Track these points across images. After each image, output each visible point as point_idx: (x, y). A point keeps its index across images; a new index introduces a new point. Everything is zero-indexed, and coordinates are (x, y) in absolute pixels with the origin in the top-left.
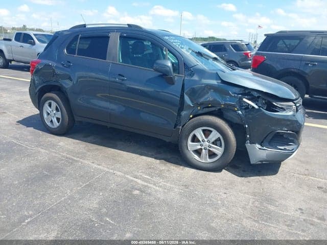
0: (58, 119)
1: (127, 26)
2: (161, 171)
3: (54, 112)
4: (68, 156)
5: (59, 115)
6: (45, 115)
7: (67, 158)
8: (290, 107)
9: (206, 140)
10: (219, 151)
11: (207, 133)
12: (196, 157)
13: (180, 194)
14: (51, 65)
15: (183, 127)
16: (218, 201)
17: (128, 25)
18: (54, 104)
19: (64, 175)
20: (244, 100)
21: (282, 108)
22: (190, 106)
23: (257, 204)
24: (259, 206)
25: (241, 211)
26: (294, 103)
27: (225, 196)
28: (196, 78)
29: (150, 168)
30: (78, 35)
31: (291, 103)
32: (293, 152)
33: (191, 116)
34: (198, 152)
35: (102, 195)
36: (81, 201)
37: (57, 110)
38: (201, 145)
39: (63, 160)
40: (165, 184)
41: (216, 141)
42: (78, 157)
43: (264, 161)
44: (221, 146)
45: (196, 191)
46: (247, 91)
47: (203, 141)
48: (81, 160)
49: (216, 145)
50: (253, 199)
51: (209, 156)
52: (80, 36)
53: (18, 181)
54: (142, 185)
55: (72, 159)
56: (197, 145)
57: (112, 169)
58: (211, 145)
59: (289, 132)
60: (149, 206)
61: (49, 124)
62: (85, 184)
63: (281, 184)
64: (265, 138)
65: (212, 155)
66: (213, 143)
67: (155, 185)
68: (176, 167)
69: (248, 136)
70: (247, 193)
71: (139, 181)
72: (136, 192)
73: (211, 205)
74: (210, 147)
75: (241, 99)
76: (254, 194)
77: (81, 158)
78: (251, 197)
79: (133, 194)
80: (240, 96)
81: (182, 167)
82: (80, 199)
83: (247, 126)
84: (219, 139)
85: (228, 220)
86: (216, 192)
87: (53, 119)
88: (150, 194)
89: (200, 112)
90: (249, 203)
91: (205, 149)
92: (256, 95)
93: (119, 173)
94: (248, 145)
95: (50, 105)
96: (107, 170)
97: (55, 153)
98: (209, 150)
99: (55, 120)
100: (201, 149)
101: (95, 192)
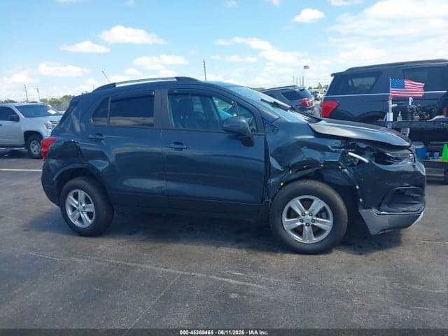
0: (90, 215)
1: (176, 80)
2: (254, 263)
3: (83, 205)
4: (118, 262)
5: (91, 208)
6: (69, 212)
7: (118, 265)
8: (406, 156)
9: (307, 213)
10: (326, 224)
11: (307, 204)
12: (297, 237)
13: (293, 289)
14: (74, 142)
15: (272, 199)
16: (346, 289)
17: (177, 78)
18: (82, 194)
19: (125, 289)
20: (350, 154)
21: (396, 159)
22: (278, 170)
23: (396, 285)
24: (400, 287)
25: (381, 298)
26: (410, 150)
27: (351, 282)
28: (280, 134)
29: (238, 262)
30: (108, 98)
31: (407, 151)
32: (420, 213)
33: (282, 184)
34: (299, 231)
35: (190, 306)
36: (164, 320)
37: (87, 201)
38: (302, 221)
39: (112, 269)
40: (267, 279)
41: (321, 212)
42: (133, 262)
43: (388, 229)
44: (327, 218)
45: (312, 281)
46: (350, 143)
47: (304, 214)
48: (139, 265)
49: (322, 218)
50: (389, 280)
51: (314, 233)
52: (110, 99)
53: (62, 306)
54: (238, 285)
55: (126, 265)
56: (297, 221)
57: (187, 271)
58: (315, 218)
59: (411, 187)
60: (260, 311)
61: (77, 223)
62: (159, 297)
63: (414, 256)
64: (383, 199)
65: (317, 231)
66: (317, 216)
67: (254, 282)
68: (271, 255)
69: (361, 200)
70: (378, 274)
71: (231, 281)
72: (234, 296)
73: (339, 296)
74: (314, 221)
75: (345, 153)
76: (387, 274)
77: (137, 263)
78: (385, 278)
79: (231, 299)
80: (343, 150)
81: (279, 254)
82: (161, 317)
83: (357, 187)
84: (324, 210)
85: (370, 312)
86: (337, 278)
87: (82, 215)
88: (253, 296)
89: (293, 177)
90: (385, 286)
91: (308, 225)
92: (363, 146)
93: (199, 275)
94: (363, 212)
95: (76, 196)
96: (181, 273)
97: (98, 261)
98: (313, 226)
99: (85, 216)
100: (302, 226)
101: (178, 304)
